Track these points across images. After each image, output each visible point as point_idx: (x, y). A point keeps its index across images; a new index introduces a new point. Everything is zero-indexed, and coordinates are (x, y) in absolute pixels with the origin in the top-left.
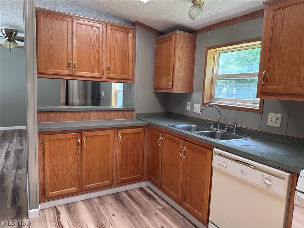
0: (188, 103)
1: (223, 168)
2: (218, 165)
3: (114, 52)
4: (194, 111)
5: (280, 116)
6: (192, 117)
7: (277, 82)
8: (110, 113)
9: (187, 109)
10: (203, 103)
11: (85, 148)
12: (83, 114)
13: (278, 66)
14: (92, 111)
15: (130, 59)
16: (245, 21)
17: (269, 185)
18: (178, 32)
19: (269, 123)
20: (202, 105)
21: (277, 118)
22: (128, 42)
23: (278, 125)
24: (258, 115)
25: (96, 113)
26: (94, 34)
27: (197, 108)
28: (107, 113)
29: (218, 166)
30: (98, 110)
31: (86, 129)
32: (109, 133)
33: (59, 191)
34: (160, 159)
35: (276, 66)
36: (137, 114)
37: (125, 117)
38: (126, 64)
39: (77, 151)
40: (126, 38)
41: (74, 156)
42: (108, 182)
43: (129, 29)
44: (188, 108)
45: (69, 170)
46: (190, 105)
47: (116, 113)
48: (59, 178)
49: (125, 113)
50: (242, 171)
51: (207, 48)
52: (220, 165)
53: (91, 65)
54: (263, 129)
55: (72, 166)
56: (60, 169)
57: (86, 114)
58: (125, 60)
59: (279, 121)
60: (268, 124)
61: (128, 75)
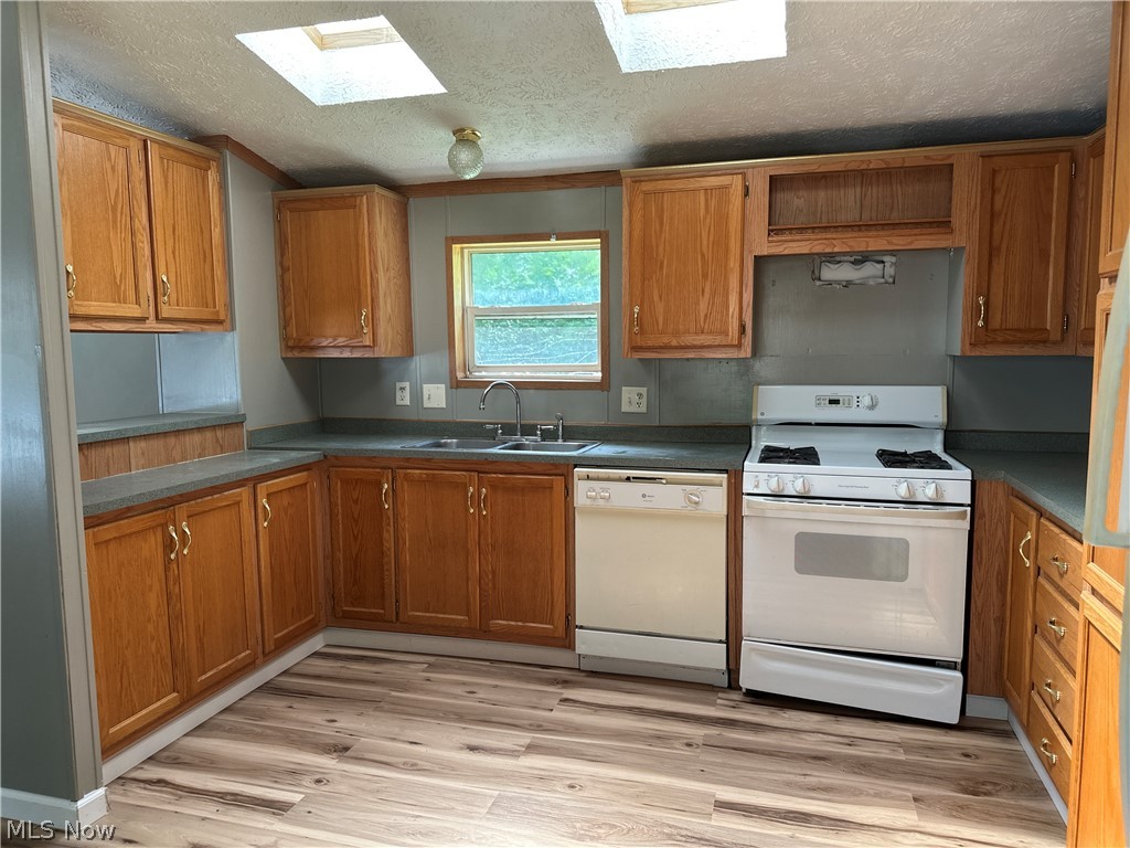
0: (399, 385)
1: (601, 502)
2: (589, 500)
3: (174, 231)
4: (427, 404)
5: (644, 390)
6: (419, 422)
7: (660, 328)
8: (181, 438)
9: (399, 402)
10: (454, 381)
11: (188, 557)
12: (108, 450)
13: (661, 298)
14: (135, 438)
15: (217, 255)
16: (549, 189)
17: (697, 503)
18: (377, 189)
19: (625, 408)
20: (451, 383)
21: (640, 395)
22: (207, 201)
23: (643, 409)
24: (600, 395)
25: (143, 444)
26: (113, 168)
27: (435, 396)
28: (172, 440)
29: (589, 502)
30: (151, 432)
31: (181, 495)
32: (239, 499)
33: (132, 719)
34: (389, 543)
35: (656, 298)
36: (251, 434)
37: (221, 447)
38: (208, 273)
39: (166, 570)
40: (200, 186)
41: (161, 588)
42: (248, 652)
43: (208, 159)
44: (404, 398)
45: (153, 639)
46: (408, 389)
47: (197, 438)
48: (128, 672)
49: (219, 433)
50: (644, 496)
51: (447, 238)
52: (594, 499)
53: (115, 278)
54: (614, 422)
55: (158, 621)
56: (129, 641)
57: (117, 450)
58: (202, 257)
59: (644, 400)
60: (623, 410)
61: (215, 307)
